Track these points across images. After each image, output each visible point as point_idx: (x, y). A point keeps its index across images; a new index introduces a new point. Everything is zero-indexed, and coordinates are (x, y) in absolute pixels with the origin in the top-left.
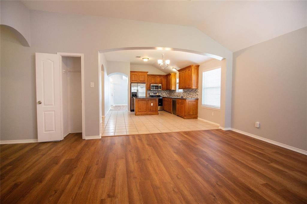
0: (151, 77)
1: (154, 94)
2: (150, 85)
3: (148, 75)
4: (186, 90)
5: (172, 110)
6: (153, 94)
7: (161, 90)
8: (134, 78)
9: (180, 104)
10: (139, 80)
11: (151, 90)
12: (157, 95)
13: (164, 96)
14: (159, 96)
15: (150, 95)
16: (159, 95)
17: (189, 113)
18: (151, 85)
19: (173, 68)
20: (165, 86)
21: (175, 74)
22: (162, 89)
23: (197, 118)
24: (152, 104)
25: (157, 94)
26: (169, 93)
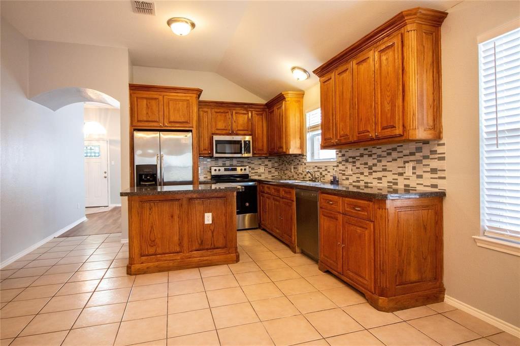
0: (213, 110)
1: (226, 170)
2: (212, 139)
3: (203, 104)
4: (352, 153)
5: (295, 238)
6: (223, 172)
7: (250, 155)
8: (144, 112)
9: (340, 217)
10: (165, 120)
11: (215, 155)
12: (239, 171)
13: (262, 178)
14: (245, 177)
15: (213, 173)
16: (243, 172)
17: (401, 272)
18: (216, 138)
19: (293, 68)
20: (263, 142)
21: (301, 94)
22: (254, 154)
23: (442, 300)
24: (208, 218)
25: (239, 169)
26: (276, 165)
